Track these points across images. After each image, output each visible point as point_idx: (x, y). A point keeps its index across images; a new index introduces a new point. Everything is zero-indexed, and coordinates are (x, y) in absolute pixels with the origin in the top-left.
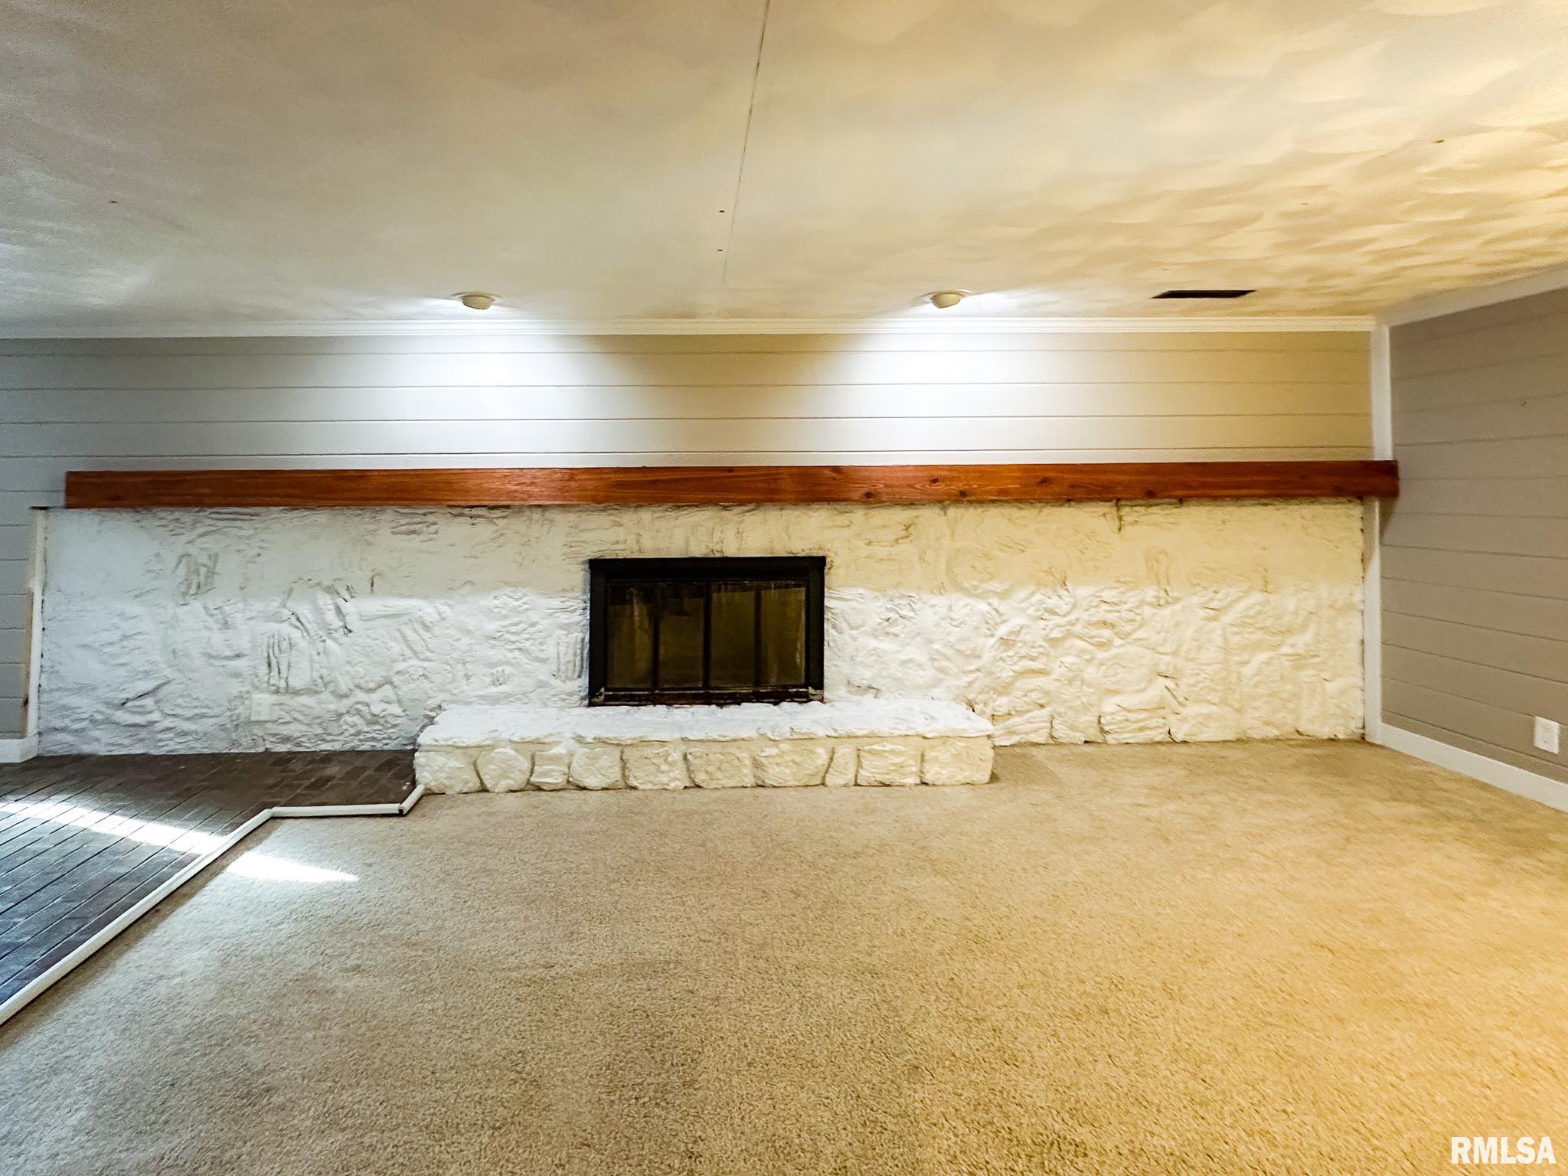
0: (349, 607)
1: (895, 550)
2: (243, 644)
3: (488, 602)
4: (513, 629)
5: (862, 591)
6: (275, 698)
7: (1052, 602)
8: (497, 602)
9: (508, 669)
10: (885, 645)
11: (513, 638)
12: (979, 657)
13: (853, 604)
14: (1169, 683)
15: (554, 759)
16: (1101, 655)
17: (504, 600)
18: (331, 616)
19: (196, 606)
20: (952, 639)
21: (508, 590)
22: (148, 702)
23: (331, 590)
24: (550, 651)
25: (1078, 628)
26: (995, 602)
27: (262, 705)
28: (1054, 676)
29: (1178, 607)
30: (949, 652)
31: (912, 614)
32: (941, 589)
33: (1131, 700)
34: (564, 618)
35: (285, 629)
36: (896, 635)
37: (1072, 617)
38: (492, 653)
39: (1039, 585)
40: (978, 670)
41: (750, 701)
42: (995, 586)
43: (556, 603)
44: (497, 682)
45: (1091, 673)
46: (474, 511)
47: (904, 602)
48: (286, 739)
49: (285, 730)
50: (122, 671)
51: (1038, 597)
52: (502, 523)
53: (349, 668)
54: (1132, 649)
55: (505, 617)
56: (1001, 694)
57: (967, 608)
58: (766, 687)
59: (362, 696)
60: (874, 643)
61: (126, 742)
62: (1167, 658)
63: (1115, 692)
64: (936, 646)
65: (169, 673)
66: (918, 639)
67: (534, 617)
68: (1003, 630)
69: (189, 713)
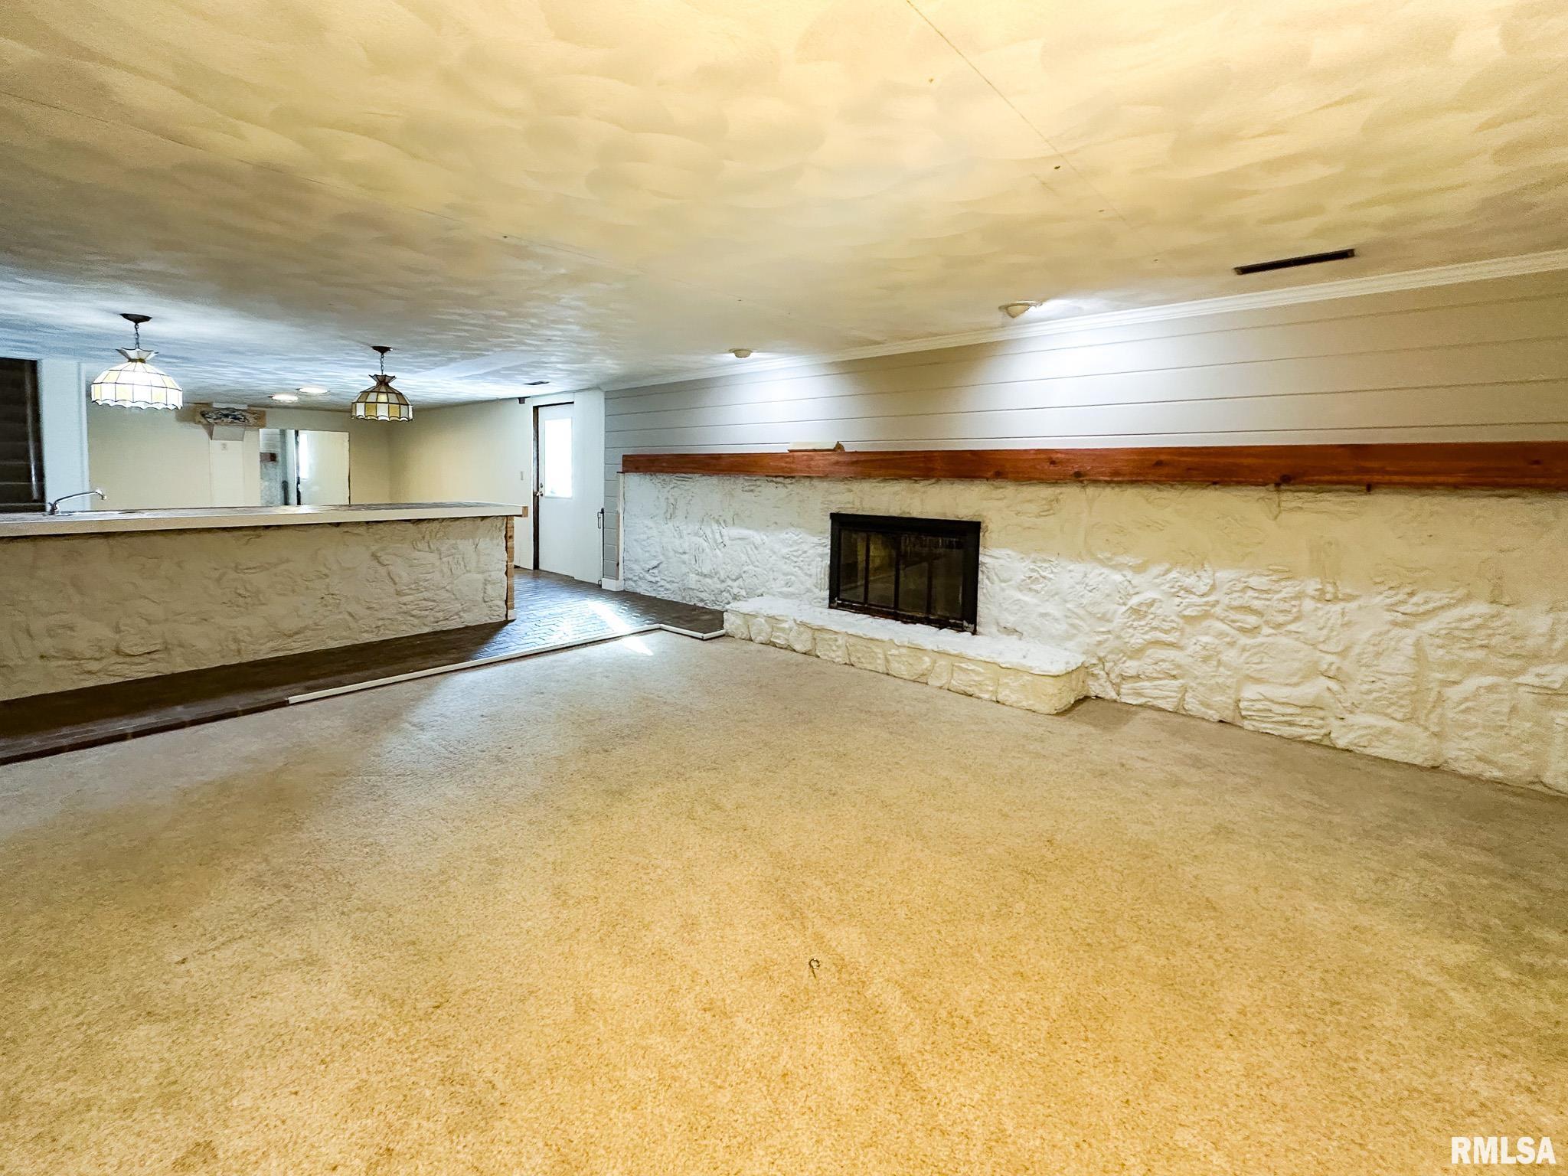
0: (724, 531)
1: (1039, 521)
2: (686, 546)
3: (783, 536)
4: (795, 554)
5: (1009, 552)
6: (697, 577)
7: (1190, 581)
8: (787, 536)
9: (793, 578)
10: (1027, 598)
11: (795, 559)
12: (1109, 621)
13: (1001, 561)
14: (1333, 684)
15: (783, 630)
16: (1244, 640)
17: (790, 535)
18: (718, 536)
19: (670, 524)
20: (1084, 601)
21: (793, 529)
22: (655, 571)
23: (718, 522)
24: (813, 571)
25: (1218, 610)
26: (1129, 575)
27: (693, 580)
28: (1187, 652)
29: (1352, 605)
30: (1081, 612)
32: (1079, 558)
33: (1277, 692)
34: (820, 550)
35: (701, 540)
36: (1037, 592)
37: (1212, 598)
38: (785, 567)
39: (1177, 563)
40: (1109, 632)
41: (923, 623)
42: (1131, 560)
43: (816, 540)
44: (788, 584)
45: (1230, 655)
46: (778, 479)
47: (1045, 565)
48: (702, 600)
49: (703, 595)
50: (647, 554)
51: (1173, 574)
52: (790, 487)
53: (724, 566)
54: (1283, 640)
55: (791, 546)
56: (1130, 658)
57: (1097, 574)
58: (934, 615)
59: (729, 582)
60: (1019, 596)
61: (649, 589)
62: (1330, 658)
63: (1258, 681)
64: (1069, 606)
65: (661, 558)
66: (1056, 597)
67: (805, 547)
68: (1134, 601)
69: (669, 579)
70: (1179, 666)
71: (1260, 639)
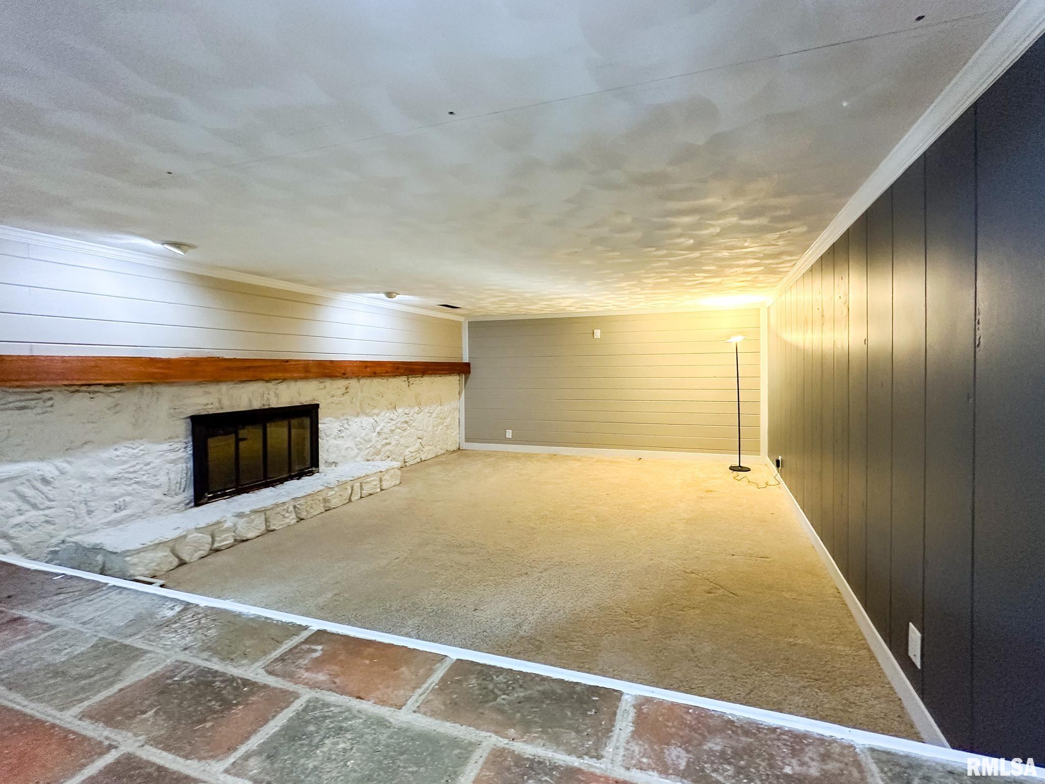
1: (342, 399)
4: (131, 470)
5: (331, 419)
7: (392, 416)
9: (128, 499)
10: (339, 442)
11: (132, 476)
12: (371, 441)
13: (328, 425)
14: (420, 440)
15: (227, 530)
16: (405, 434)
20: (363, 435)
24: (163, 479)
25: (399, 425)
26: (375, 418)
28: (392, 445)
29: (422, 413)
30: (362, 441)
31: (348, 427)
32: (358, 415)
33: (411, 449)
34: (172, 456)
36: (343, 437)
37: (397, 421)
38: (114, 490)
39: (388, 409)
40: (371, 447)
42: (376, 411)
44: (118, 509)
45: (402, 441)
46: (92, 388)
47: (346, 422)
51: (388, 414)
52: (117, 396)
54: (412, 430)
56: (377, 455)
57: (366, 421)
58: (294, 472)
60: (335, 442)
62: (420, 432)
63: (407, 447)
64: (358, 439)
66: (350, 438)
67: (148, 459)
68: (378, 429)
70: (391, 451)
71: (408, 432)
